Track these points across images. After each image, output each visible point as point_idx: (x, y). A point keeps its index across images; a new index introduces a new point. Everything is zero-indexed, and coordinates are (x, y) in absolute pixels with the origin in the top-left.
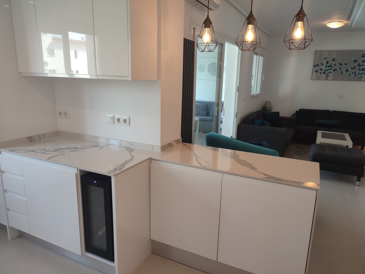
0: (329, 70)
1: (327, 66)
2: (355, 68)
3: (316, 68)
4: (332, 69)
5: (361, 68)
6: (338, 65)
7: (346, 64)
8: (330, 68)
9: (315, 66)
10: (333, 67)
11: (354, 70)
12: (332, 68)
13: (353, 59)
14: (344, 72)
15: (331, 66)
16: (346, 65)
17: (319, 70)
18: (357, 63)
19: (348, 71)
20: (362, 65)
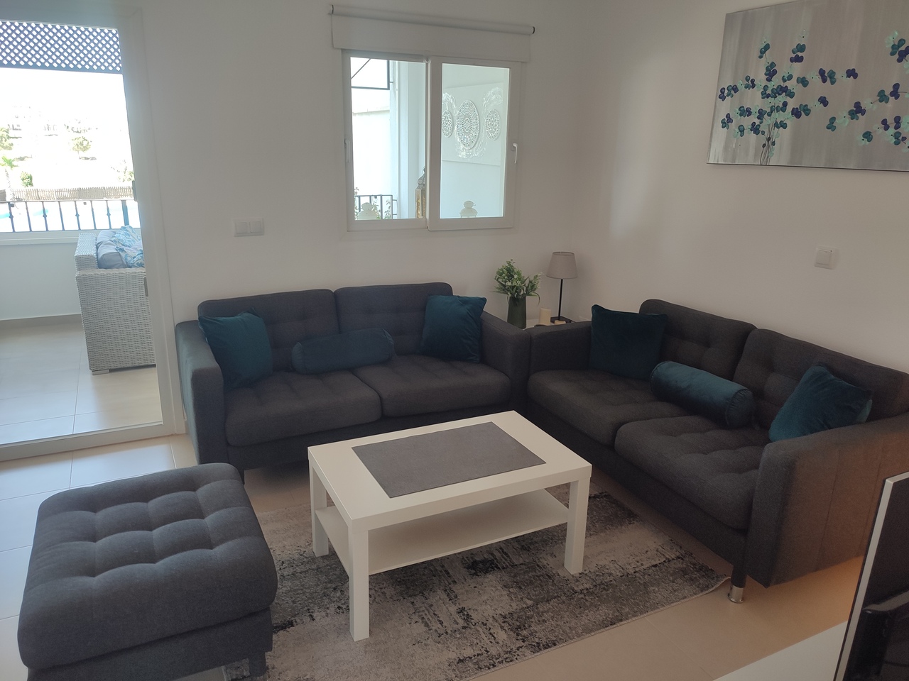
0: (778, 109)
1: (769, 91)
2: (895, 91)
3: (727, 107)
4: (789, 108)
6: (818, 79)
7: (852, 73)
8: (782, 98)
9: (722, 95)
10: (791, 95)
11: (890, 109)
12: (788, 99)
13: (890, 41)
14: (843, 121)
15: (785, 90)
16: (855, 76)
17: (736, 114)
19: (863, 112)
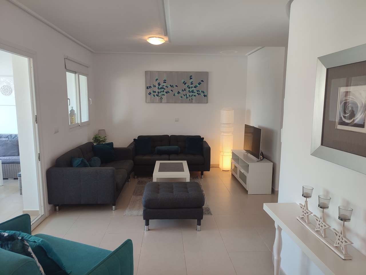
0: (162, 92)
1: (159, 88)
2: (185, 90)
3: (149, 90)
4: (165, 92)
5: (191, 90)
6: (170, 87)
7: (176, 86)
8: (162, 90)
9: (147, 88)
10: (165, 89)
11: (184, 92)
12: (164, 90)
13: (183, 81)
14: (176, 94)
15: (163, 88)
16: (177, 87)
17: (152, 92)
18: (187, 85)
19: (180, 93)
20: (191, 87)
